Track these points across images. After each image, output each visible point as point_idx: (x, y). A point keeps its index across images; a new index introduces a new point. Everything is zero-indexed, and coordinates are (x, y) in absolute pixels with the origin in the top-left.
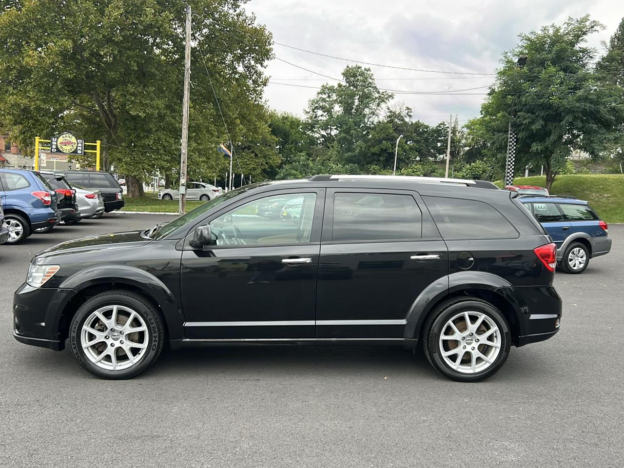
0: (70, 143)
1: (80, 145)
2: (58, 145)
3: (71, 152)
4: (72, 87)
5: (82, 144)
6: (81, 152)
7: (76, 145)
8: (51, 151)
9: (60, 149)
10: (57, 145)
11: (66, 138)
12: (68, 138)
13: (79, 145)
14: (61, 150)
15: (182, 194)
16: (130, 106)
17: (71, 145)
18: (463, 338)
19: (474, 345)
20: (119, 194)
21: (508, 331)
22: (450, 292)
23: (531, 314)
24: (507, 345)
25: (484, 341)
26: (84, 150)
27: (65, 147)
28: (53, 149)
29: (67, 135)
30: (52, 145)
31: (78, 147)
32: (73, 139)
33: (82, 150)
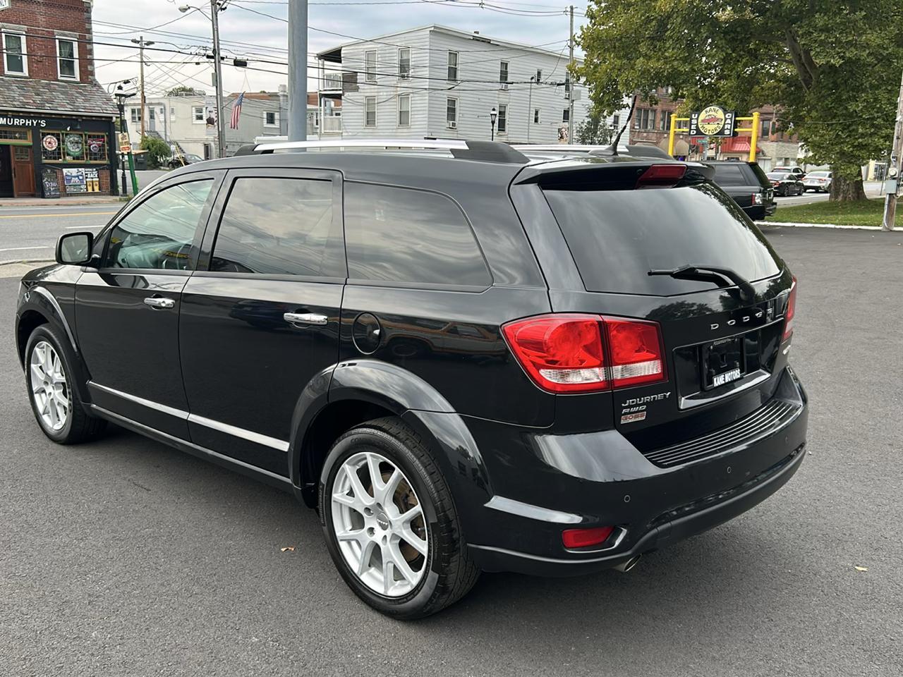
0: (714, 120)
1: (728, 121)
2: (699, 124)
3: (715, 133)
4: (734, 33)
5: (731, 119)
6: (729, 133)
7: (723, 121)
8: (689, 134)
9: (701, 129)
10: (697, 124)
11: (710, 113)
12: (713, 113)
13: (726, 122)
14: (703, 131)
15: (890, 194)
16: (818, 50)
17: (716, 123)
18: (367, 510)
19: (388, 532)
20: (758, 195)
21: (436, 521)
22: (330, 402)
23: (496, 495)
24: (436, 554)
25: (399, 530)
26: (734, 128)
27: (708, 127)
28: (692, 131)
29: (712, 108)
30: (691, 124)
31: (726, 126)
32: (720, 114)
33: (730, 129)
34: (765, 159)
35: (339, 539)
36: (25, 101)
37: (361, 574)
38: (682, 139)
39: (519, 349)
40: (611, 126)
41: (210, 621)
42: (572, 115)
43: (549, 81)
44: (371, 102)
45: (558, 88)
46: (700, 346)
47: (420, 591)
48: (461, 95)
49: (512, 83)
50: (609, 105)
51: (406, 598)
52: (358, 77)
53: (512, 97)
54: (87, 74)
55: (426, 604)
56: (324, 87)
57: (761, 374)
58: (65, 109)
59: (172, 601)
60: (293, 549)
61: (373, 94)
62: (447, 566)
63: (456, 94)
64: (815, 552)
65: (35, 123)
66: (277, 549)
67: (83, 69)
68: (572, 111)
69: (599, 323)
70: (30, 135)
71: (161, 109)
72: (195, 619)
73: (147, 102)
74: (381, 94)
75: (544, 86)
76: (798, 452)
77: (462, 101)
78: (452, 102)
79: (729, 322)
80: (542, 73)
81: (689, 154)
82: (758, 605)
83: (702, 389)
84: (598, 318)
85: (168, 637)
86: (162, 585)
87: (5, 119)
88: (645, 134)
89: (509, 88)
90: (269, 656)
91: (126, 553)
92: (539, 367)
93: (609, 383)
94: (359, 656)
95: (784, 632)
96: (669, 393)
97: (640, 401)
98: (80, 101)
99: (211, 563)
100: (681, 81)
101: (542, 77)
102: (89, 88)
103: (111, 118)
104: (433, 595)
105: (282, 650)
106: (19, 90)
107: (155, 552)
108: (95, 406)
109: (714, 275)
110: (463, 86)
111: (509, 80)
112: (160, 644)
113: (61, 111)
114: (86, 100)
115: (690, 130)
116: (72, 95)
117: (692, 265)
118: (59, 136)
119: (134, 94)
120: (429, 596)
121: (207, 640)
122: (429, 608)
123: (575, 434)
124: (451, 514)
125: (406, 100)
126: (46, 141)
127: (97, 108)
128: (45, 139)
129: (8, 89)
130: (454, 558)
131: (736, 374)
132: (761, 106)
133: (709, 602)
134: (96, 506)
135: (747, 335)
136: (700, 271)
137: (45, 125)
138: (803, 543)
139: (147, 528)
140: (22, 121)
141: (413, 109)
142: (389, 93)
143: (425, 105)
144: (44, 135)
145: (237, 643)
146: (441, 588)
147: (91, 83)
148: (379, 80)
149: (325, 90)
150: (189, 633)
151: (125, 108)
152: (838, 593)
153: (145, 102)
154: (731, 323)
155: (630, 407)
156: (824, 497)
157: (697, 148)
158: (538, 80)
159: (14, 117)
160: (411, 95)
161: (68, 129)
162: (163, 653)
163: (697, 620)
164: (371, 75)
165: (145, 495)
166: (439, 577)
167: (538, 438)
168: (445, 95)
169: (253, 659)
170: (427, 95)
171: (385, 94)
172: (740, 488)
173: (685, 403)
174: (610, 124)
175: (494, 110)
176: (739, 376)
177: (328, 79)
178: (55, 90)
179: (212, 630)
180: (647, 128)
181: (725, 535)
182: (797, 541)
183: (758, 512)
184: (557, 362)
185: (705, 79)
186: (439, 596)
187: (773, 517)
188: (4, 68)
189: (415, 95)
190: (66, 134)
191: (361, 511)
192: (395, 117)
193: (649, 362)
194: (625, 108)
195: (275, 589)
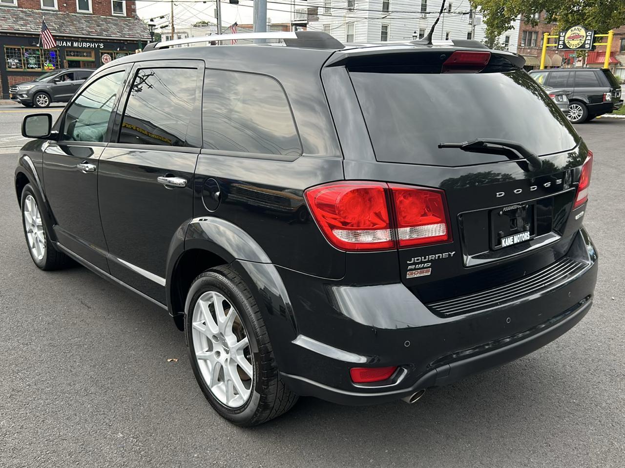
0: (577, 37)
1: (589, 38)
2: (565, 40)
3: (578, 47)
5: (591, 36)
6: (588, 47)
7: (585, 38)
8: (558, 48)
9: (567, 44)
10: (564, 40)
11: (575, 31)
12: (577, 31)
13: (587, 39)
14: (568, 46)
17: (579, 39)
18: (215, 337)
19: (228, 356)
20: (608, 94)
21: (258, 352)
22: (186, 250)
23: (301, 334)
24: (258, 378)
25: (234, 356)
26: (593, 43)
27: (572, 42)
28: (560, 46)
29: (576, 27)
30: (559, 41)
31: (587, 41)
32: (582, 32)
33: (590, 44)
34: (622, 69)
35: (197, 358)
36: (90, 30)
37: (212, 387)
38: (557, 54)
39: (319, 212)
40: (503, 44)
41: (92, 417)
42: (474, 37)
43: (457, 11)
44: (327, 28)
45: (463, 16)
46: (490, 211)
47: (248, 406)
48: (392, 22)
49: (429, 13)
50: (498, 27)
51: (240, 409)
52: (318, 11)
53: (429, 23)
54: (131, 11)
55: (253, 417)
56: (295, 18)
57: (553, 236)
58: (116, 36)
59: (71, 398)
60: (176, 360)
61: (329, 23)
62: (267, 388)
63: (388, 22)
64: (601, 386)
65: (96, 45)
66: (164, 360)
67: (128, 7)
68: (474, 33)
69: (385, 190)
70: (93, 54)
71: (186, 36)
72: (82, 415)
73: (176, 31)
74: (334, 22)
75: (454, 15)
76: (587, 300)
77: (392, 27)
78: (385, 28)
79: (515, 191)
80: (453, 5)
81: (562, 65)
82: (540, 430)
83: (491, 249)
84: (385, 185)
85: (56, 429)
86: (70, 384)
87: (77, 43)
88: (529, 50)
89: (427, 17)
90: (125, 451)
91: (54, 357)
92: (333, 227)
93: (395, 243)
94: (196, 455)
95: (558, 457)
96: (454, 252)
97: (425, 259)
98: (126, 31)
99: (112, 368)
100: (553, 7)
101: (452, 8)
102: (132, 20)
103: (147, 41)
104: (257, 410)
105: (138, 445)
106: (86, 23)
107: (75, 357)
108: (59, 243)
109: (503, 148)
110: (393, 15)
111: (428, 11)
112: (48, 434)
113: (113, 37)
114: (130, 29)
115: (559, 44)
116: (121, 26)
117: (480, 140)
118: (112, 55)
119: (167, 26)
120: (254, 411)
121: (83, 434)
122: (255, 419)
123: (366, 286)
124: (269, 346)
125: (351, 27)
126: (103, 58)
127: (137, 35)
128: (103, 57)
129: (79, 22)
130: (272, 382)
131: (526, 236)
132: (619, 27)
133: (498, 425)
134: (48, 318)
135: (539, 202)
136: (489, 145)
137: (103, 47)
138: (591, 377)
139: (77, 338)
140: (88, 45)
141: (356, 33)
142: (340, 22)
143: (365, 30)
144: (102, 54)
145: (106, 438)
146: (263, 404)
147: (134, 17)
148: (333, 12)
149: (295, 21)
150: (72, 426)
151: (162, 36)
152: (614, 424)
153: (174, 31)
154: (517, 191)
155: (415, 264)
156: (618, 336)
157: (569, 60)
158: (449, 11)
159: (83, 41)
160: (356, 23)
161: (118, 50)
162: (46, 442)
163: (484, 441)
164: (327, 9)
165: (85, 311)
166: (261, 396)
167: (334, 288)
168: (379, 23)
169: (112, 452)
170: (367, 22)
171: (337, 22)
172: (535, 330)
173: (470, 261)
174: (502, 42)
175: (415, 33)
176: (528, 238)
177: (298, 12)
178: (109, 22)
179: (91, 425)
180: (530, 45)
181: (526, 366)
182: (587, 375)
183: (558, 347)
184: (349, 223)
185: (574, 7)
186: (262, 411)
187: (570, 352)
188: (76, 8)
189: (359, 23)
190: (117, 53)
191: (211, 338)
192: (343, 39)
193: (436, 225)
194: (510, 29)
195: (151, 394)
